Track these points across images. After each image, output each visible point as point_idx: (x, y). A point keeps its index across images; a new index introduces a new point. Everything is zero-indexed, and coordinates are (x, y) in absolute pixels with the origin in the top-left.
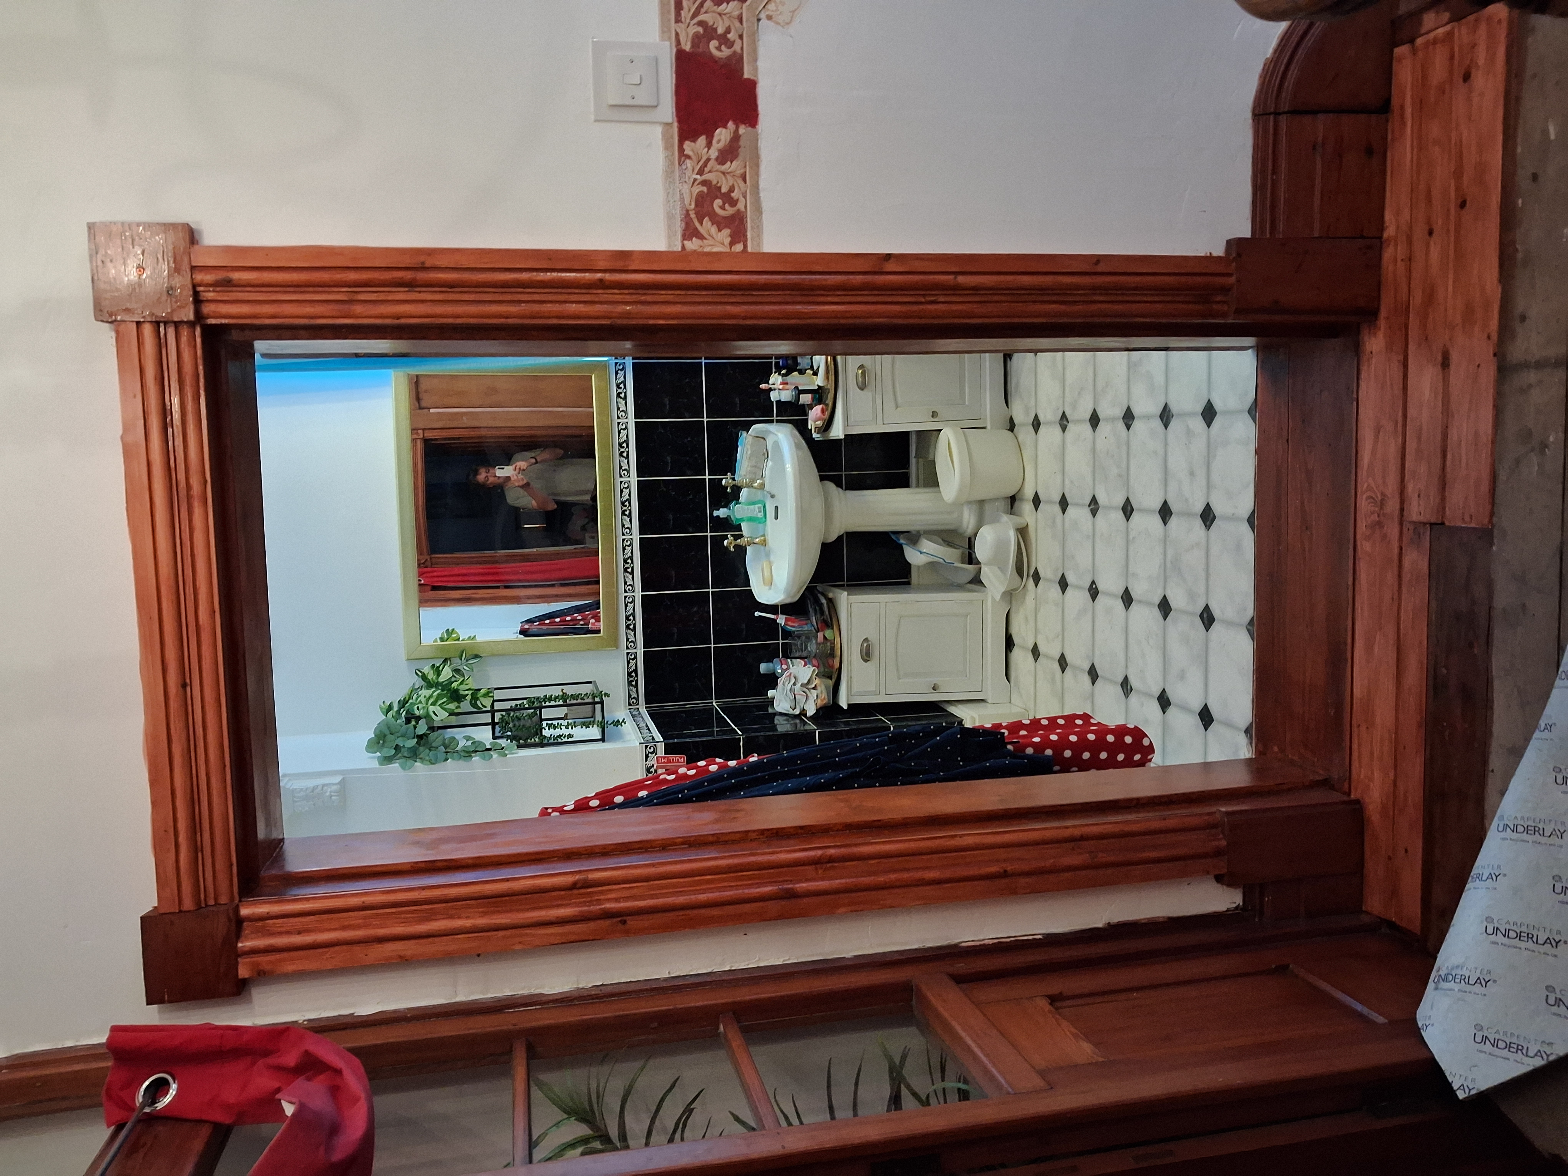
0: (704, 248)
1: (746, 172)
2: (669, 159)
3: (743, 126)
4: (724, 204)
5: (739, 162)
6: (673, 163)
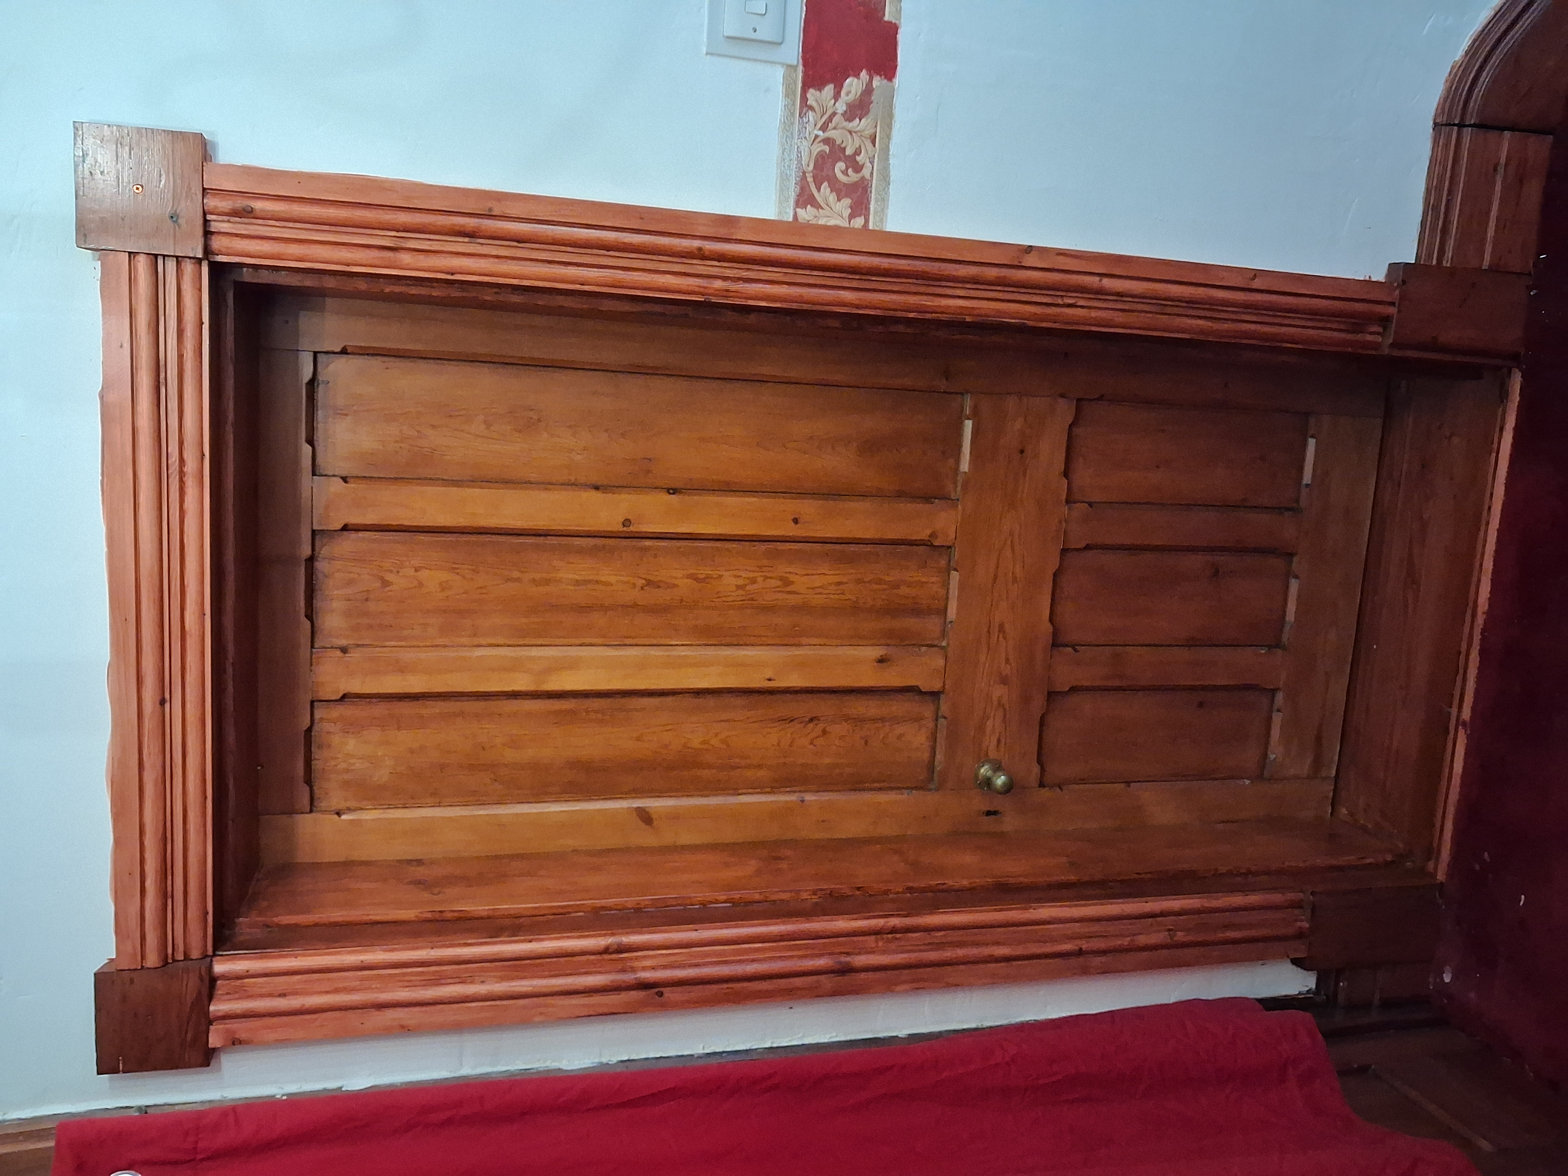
0: (819, 219)
1: (876, 132)
2: (789, 109)
3: (878, 77)
4: (847, 169)
5: (869, 120)
6: (793, 114)
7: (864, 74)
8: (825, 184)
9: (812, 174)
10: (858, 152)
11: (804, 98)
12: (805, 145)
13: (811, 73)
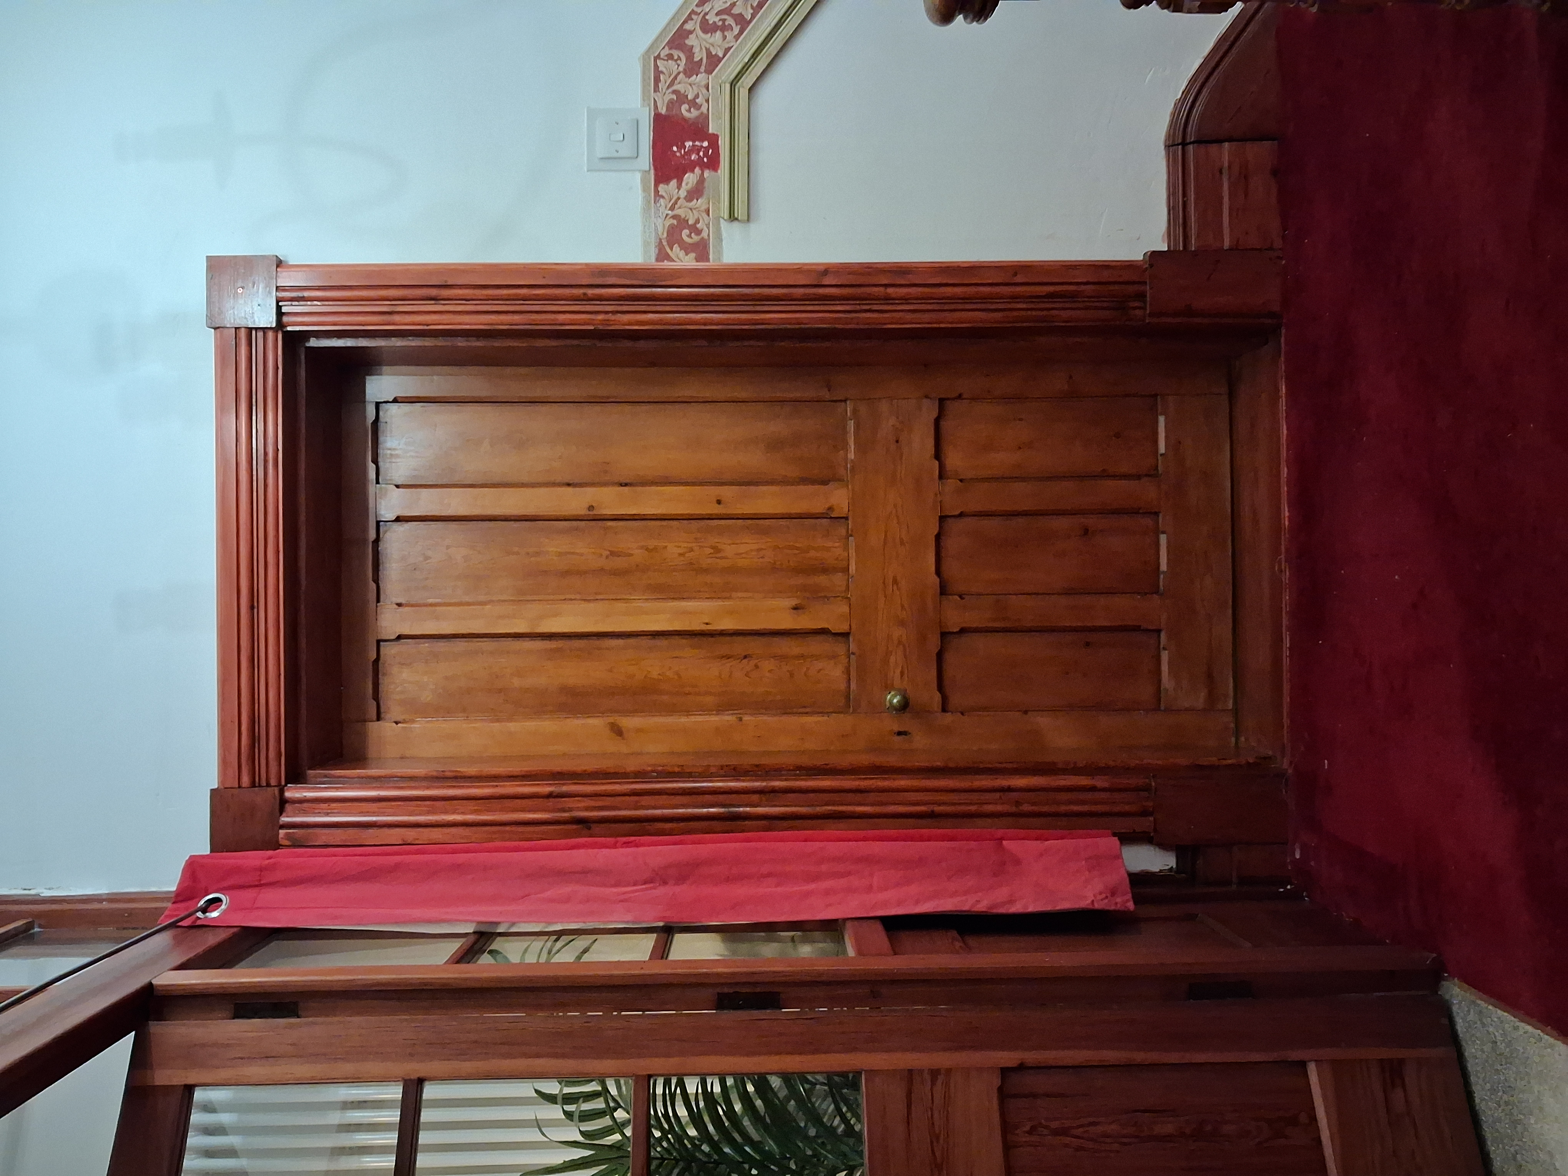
0: (673, 267)
1: (709, 209)
2: (646, 199)
3: (708, 171)
4: (691, 233)
5: (704, 200)
6: (649, 202)
7: (697, 170)
8: (676, 245)
9: (665, 240)
10: (697, 221)
11: (657, 191)
12: (659, 222)
13: (660, 174)
